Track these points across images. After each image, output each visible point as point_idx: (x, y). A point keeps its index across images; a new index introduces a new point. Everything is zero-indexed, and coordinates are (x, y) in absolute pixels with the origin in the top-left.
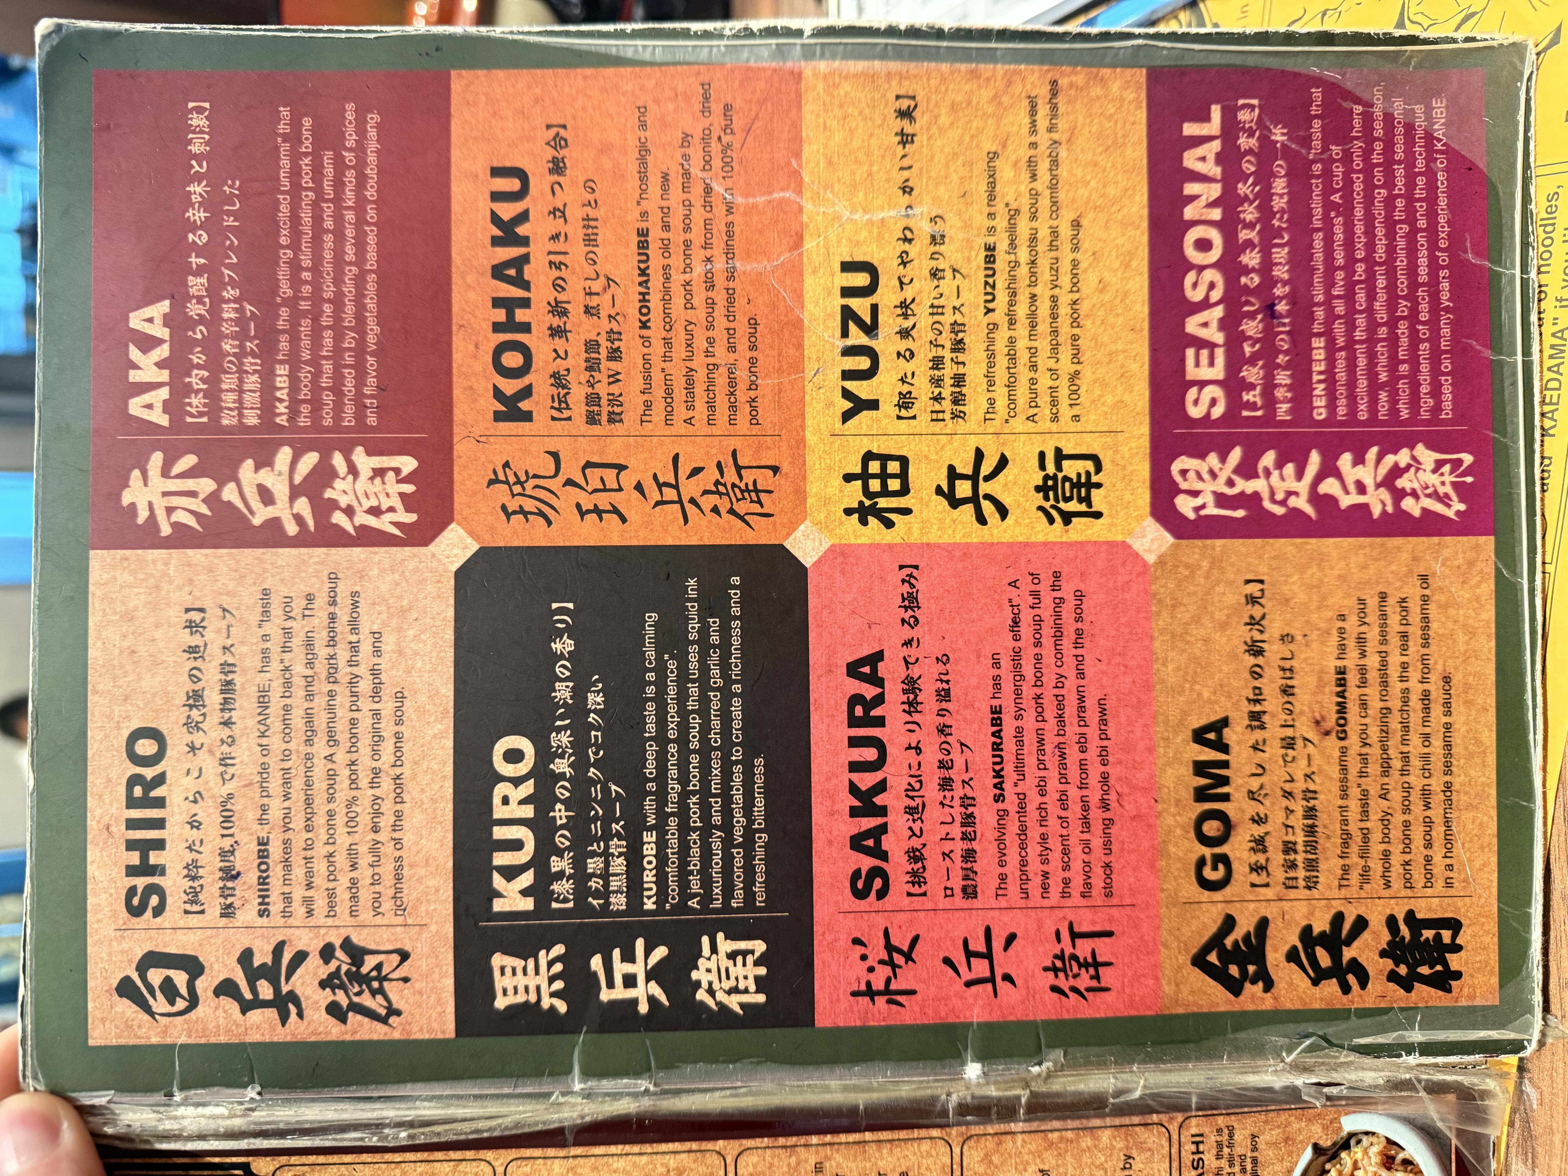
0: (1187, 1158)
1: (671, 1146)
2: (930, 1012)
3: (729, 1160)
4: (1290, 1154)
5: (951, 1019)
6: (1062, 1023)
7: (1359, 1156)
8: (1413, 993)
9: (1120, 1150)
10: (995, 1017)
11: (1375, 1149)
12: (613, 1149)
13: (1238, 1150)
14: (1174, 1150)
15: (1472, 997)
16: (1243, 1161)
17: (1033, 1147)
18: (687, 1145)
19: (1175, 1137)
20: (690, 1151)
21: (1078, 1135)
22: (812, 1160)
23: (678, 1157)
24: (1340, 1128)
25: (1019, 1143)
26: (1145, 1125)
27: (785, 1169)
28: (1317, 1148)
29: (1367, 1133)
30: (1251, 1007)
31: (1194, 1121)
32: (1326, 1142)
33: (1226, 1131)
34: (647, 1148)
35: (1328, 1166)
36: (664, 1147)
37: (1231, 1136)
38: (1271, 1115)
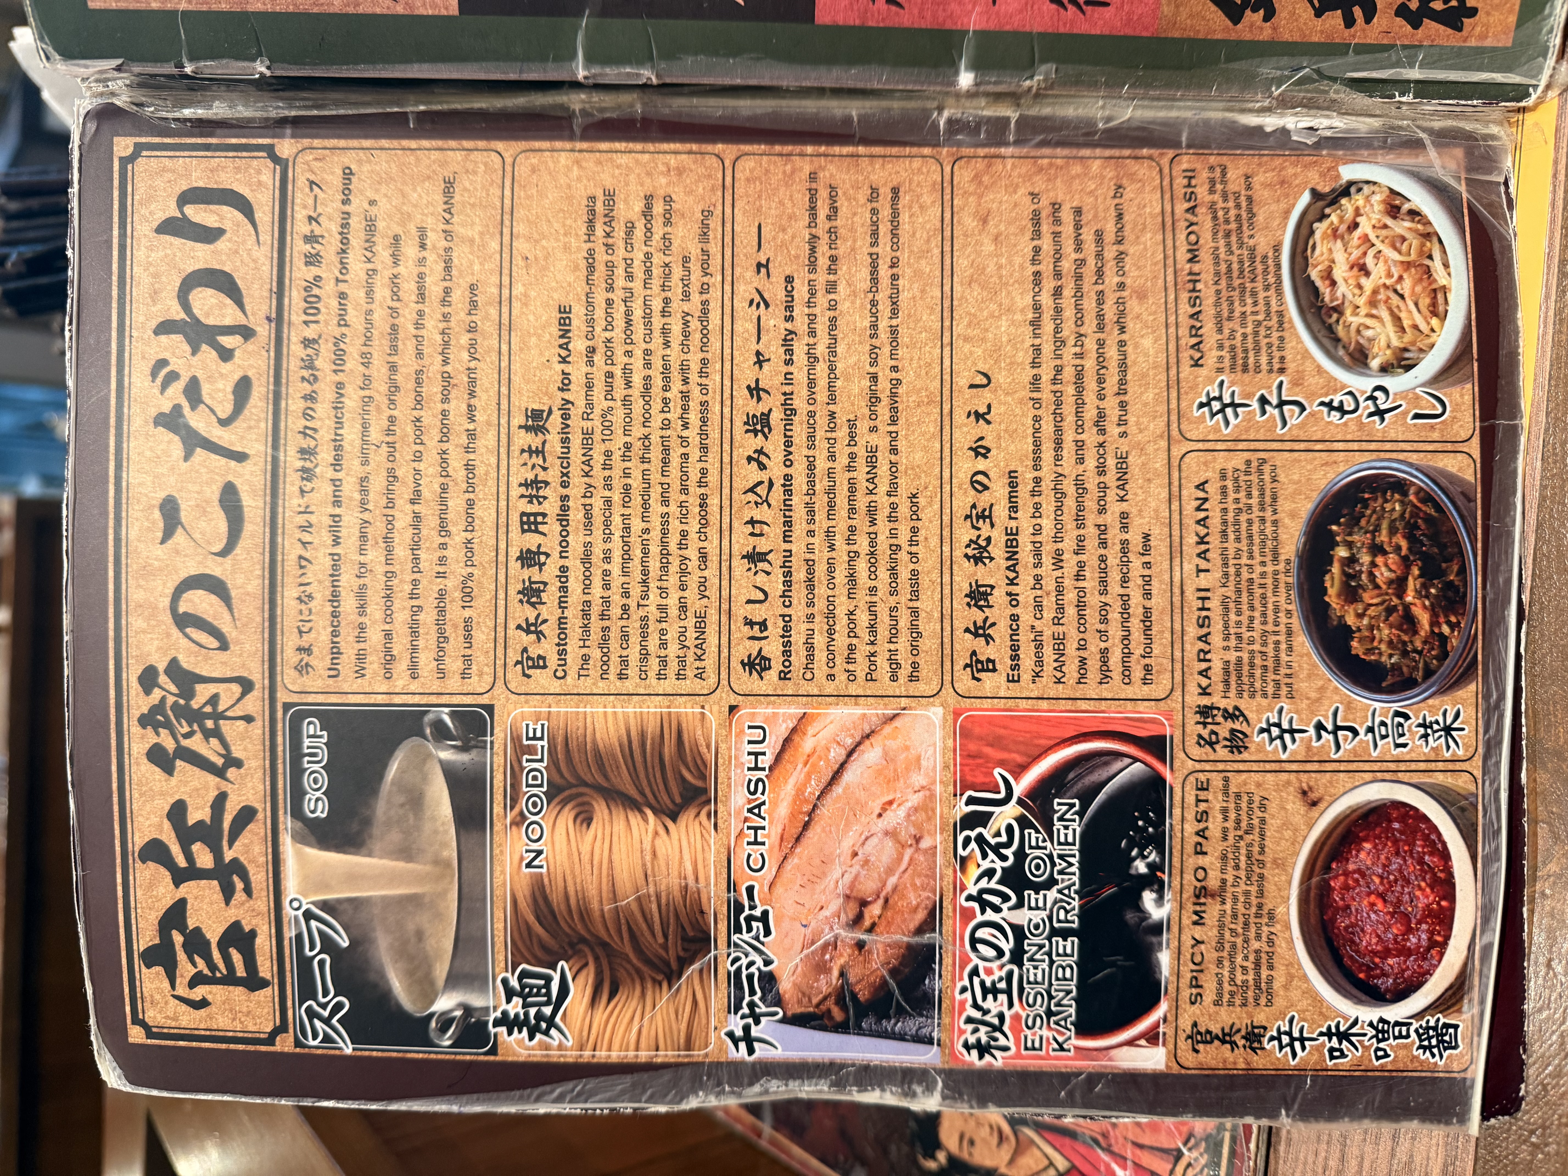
0: (1180, 191)
1: (673, 146)
2: (928, 15)
3: (727, 163)
4: (1287, 196)
5: (949, 25)
6: (1058, 37)
7: (1361, 203)
8: (1420, 31)
9: (1111, 179)
10: (992, 26)
11: (1377, 198)
12: (618, 145)
13: (1232, 187)
14: (1166, 182)
15: (1483, 37)
16: (1237, 198)
17: (1024, 170)
18: (688, 146)
19: (1166, 171)
20: (690, 152)
21: (1067, 163)
22: (807, 169)
23: (679, 157)
24: (1338, 176)
25: (1009, 167)
26: (1136, 158)
27: (780, 176)
28: (1315, 193)
29: (1368, 182)
30: (1247, 36)
31: (1185, 158)
32: (1325, 188)
33: (1218, 170)
34: (650, 147)
35: (1327, 211)
36: (665, 146)
37: (1224, 173)
38: (1265, 159)
